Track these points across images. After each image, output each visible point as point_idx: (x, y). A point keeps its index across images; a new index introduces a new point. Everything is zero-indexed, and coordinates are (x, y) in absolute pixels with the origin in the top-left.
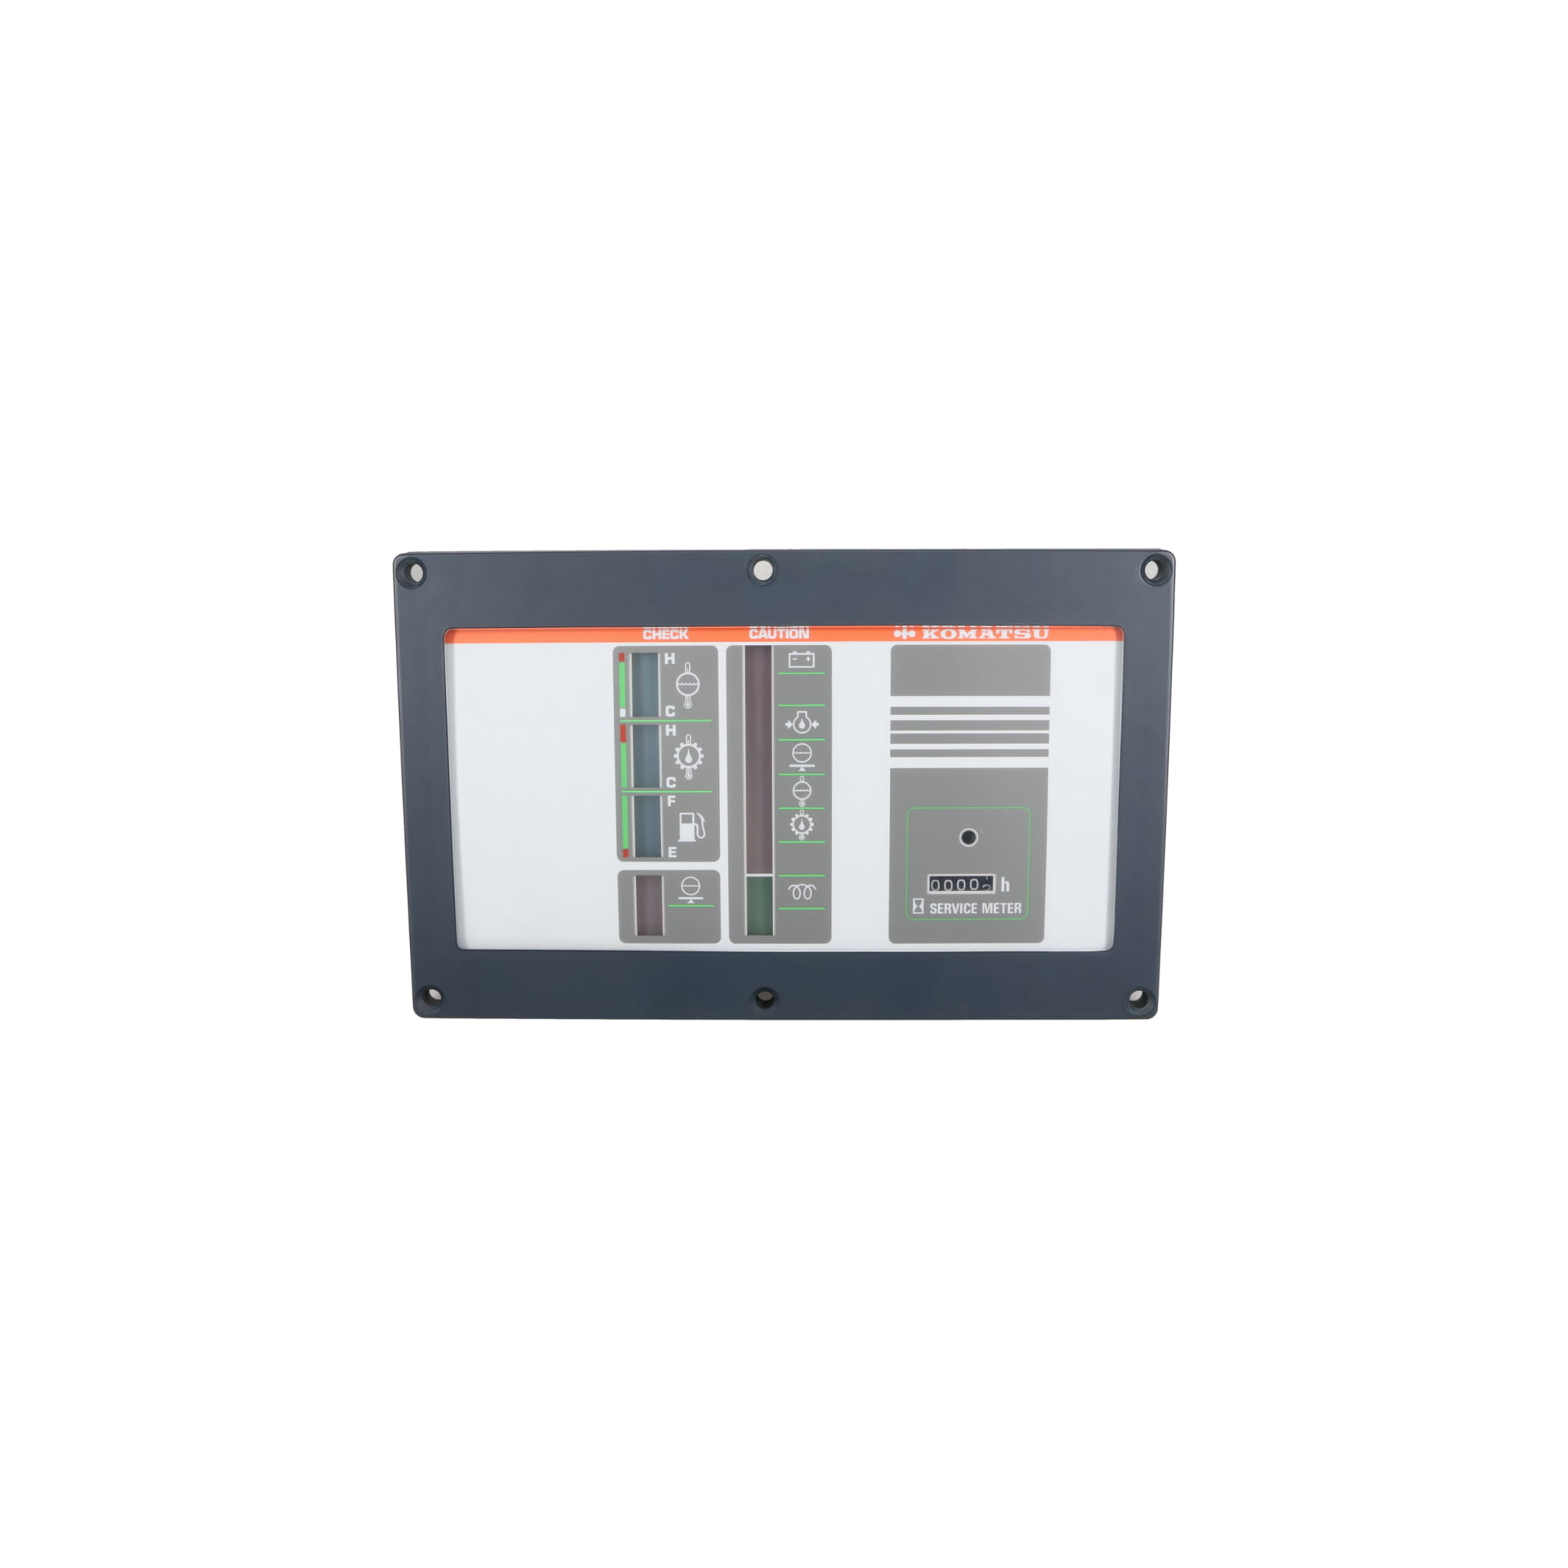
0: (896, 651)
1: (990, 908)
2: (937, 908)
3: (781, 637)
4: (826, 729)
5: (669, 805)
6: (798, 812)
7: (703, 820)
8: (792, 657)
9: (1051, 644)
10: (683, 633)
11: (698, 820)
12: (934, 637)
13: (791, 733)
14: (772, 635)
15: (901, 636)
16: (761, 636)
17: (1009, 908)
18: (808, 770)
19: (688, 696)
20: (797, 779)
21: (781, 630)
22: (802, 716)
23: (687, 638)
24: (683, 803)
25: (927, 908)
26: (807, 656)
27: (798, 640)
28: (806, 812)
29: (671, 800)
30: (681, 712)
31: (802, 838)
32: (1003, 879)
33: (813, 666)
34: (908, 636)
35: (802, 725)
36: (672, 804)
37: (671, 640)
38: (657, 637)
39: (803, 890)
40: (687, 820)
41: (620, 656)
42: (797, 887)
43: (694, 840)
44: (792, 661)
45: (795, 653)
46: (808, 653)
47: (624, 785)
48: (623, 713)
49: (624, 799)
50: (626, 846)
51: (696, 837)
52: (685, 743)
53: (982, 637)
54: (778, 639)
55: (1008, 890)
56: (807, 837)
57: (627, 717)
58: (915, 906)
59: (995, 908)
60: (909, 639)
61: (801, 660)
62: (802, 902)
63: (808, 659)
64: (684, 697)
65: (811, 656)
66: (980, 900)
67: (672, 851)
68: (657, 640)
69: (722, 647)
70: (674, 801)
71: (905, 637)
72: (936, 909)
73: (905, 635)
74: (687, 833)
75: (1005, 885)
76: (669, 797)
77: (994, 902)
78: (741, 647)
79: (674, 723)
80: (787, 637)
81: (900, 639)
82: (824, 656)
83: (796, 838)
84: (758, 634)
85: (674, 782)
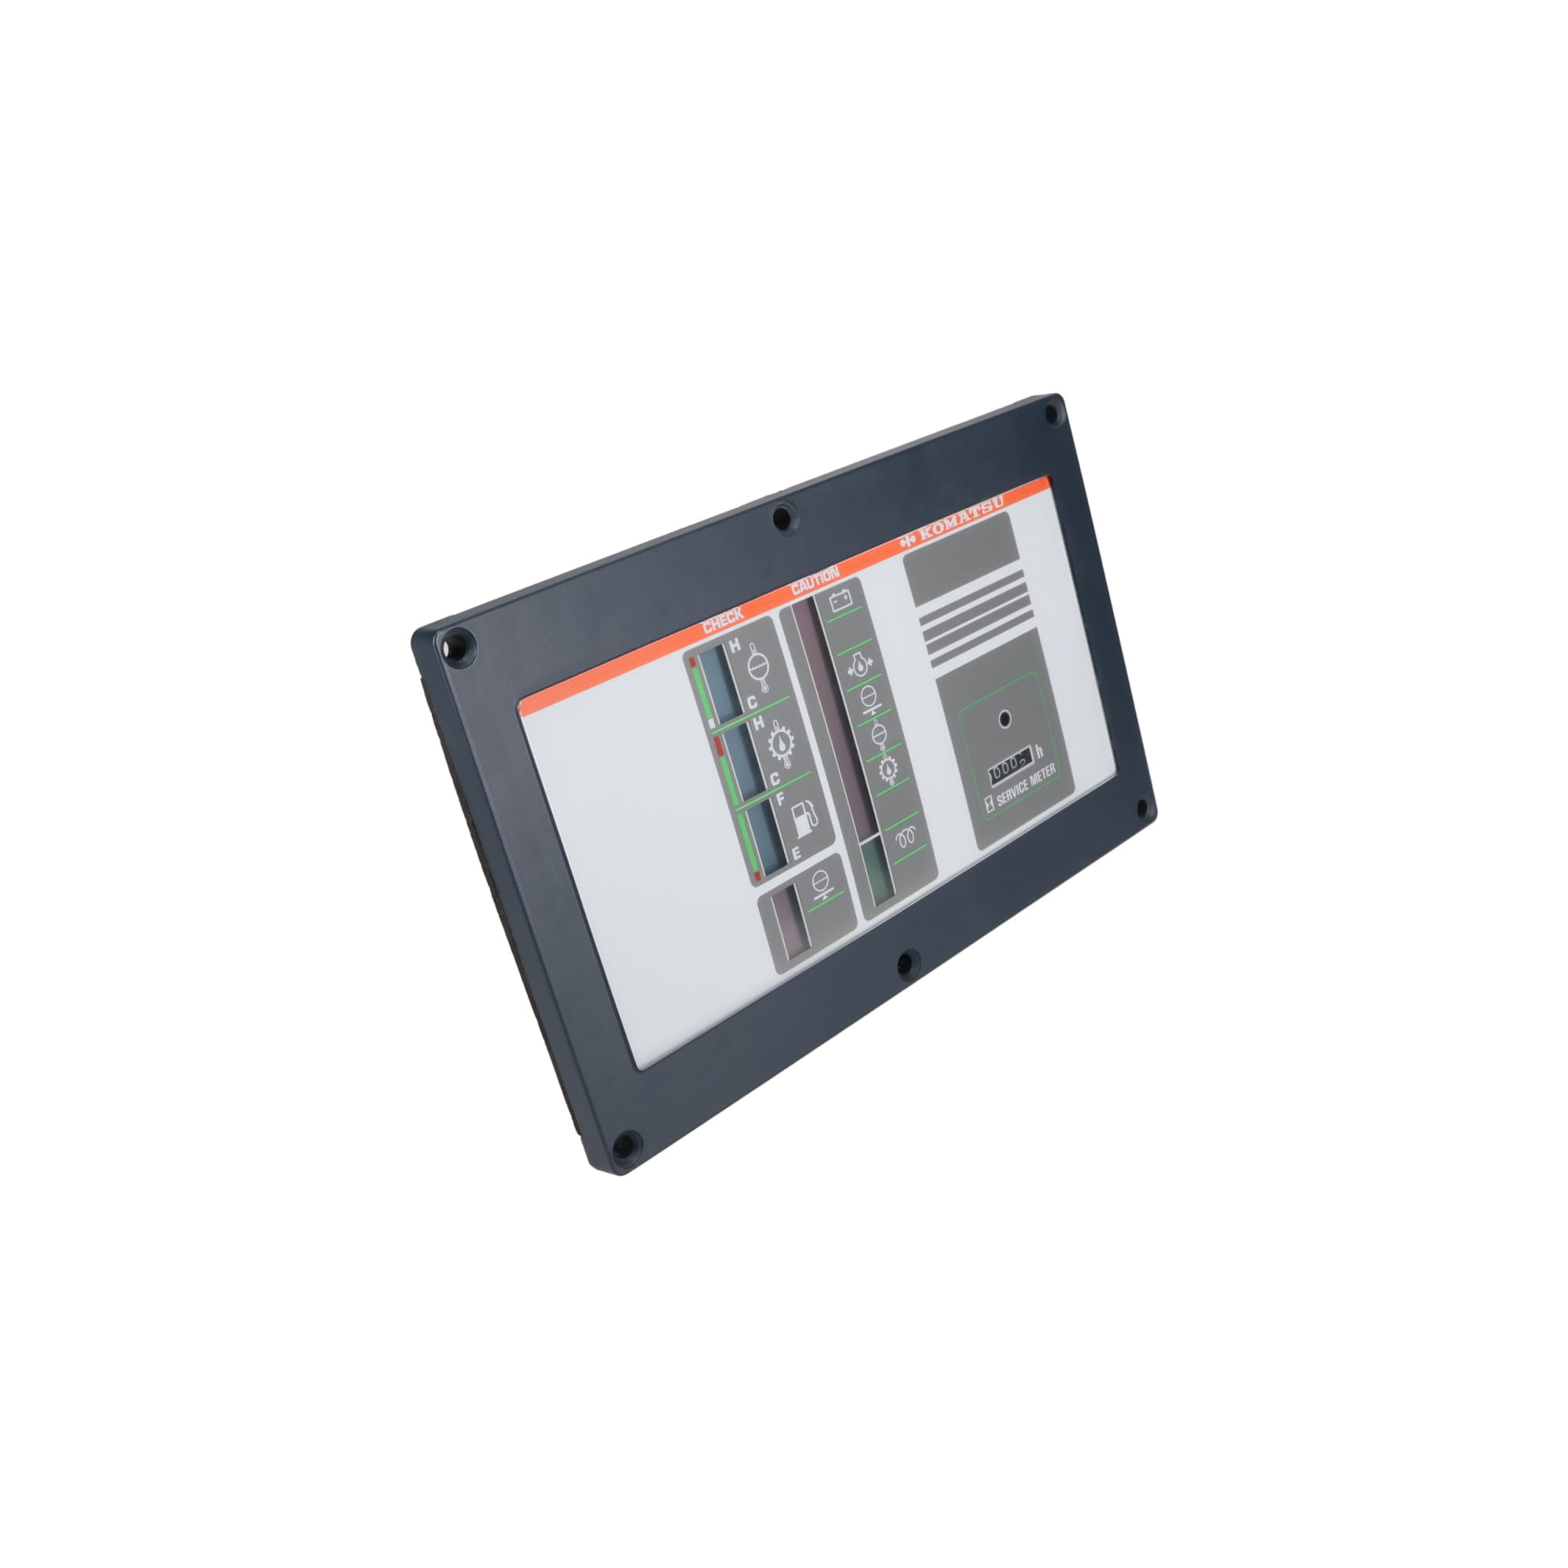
0: (909, 562)
1: (1035, 779)
2: (1002, 799)
3: (818, 584)
4: (879, 667)
5: (780, 804)
6: (881, 758)
7: (812, 805)
8: (833, 600)
9: (1008, 510)
10: (737, 612)
11: (808, 809)
12: (930, 535)
13: (855, 680)
14: (811, 584)
15: (906, 545)
16: (803, 588)
17: (1047, 771)
18: (878, 711)
19: (762, 679)
20: (872, 724)
21: (815, 576)
22: (858, 657)
23: (742, 617)
24: (792, 796)
25: (996, 802)
26: (843, 595)
27: (832, 581)
28: (888, 754)
29: (780, 799)
30: (762, 700)
31: (892, 782)
32: (1037, 746)
33: (851, 603)
34: (912, 543)
35: (861, 668)
36: (782, 801)
37: (730, 625)
38: (717, 627)
39: (905, 836)
40: (799, 812)
41: (691, 662)
42: (901, 834)
43: (811, 831)
44: (834, 605)
45: (834, 596)
46: (844, 591)
47: (736, 802)
48: (712, 724)
49: (740, 817)
50: (756, 869)
51: (811, 827)
52: (774, 731)
53: (962, 522)
54: (816, 587)
55: (1042, 755)
56: (896, 780)
57: (717, 727)
58: (987, 805)
59: (1039, 776)
60: (913, 545)
61: (841, 601)
62: (910, 847)
63: (846, 597)
64: (759, 682)
65: (847, 593)
66: (1026, 775)
67: (795, 853)
68: (718, 630)
69: (774, 614)
70: (783, 798)
71: (909, 545)
72: (1002, 800)
73: (907, 540)
74: (803, 826)
75: (1039, 752)
76: (778, 796)
77: (1036, 772)
78: (788, 608)
79: (760, 714)
80: (823, 582)
81: (906, 548)
82: (856, 587)
83: (887, 784)
84: (799, 588)
85: (778, 778)
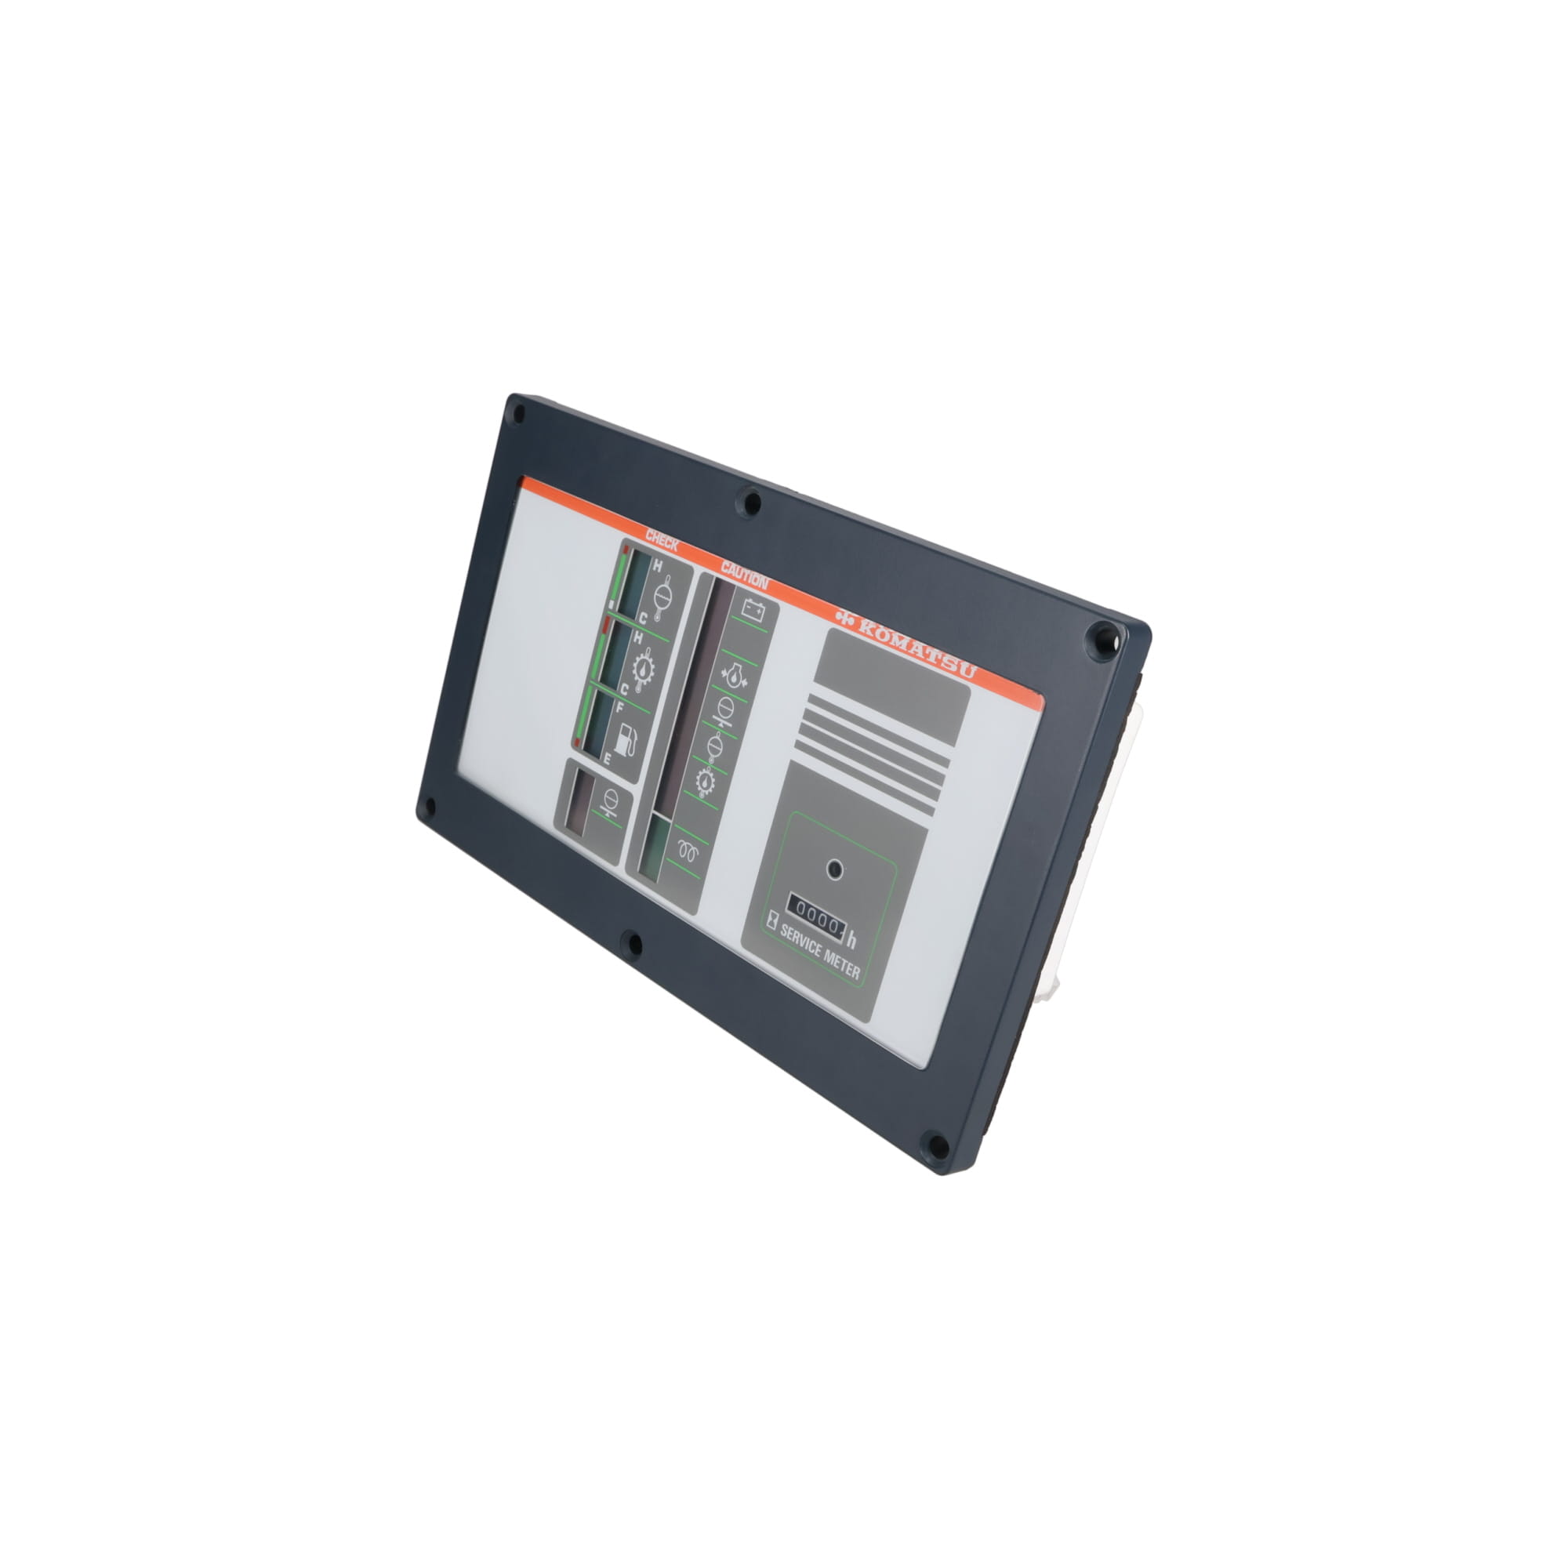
0: (833, 635)
1: (832, 958)
2: (787, 930)
3: (745, 579)
4: (749, 693)
5: (617, 711)
6: (706, 767)
7: (636, 738)
8: (748, 604)
9: (974, 688)
10: (675, 542)
11: (632, 737)
12: (869, 633)
13: (722, 682)
14: (739, 574)
15: (841, 620)
16: (731, 571)
17: (849, 968)
18: (726, 728)
19: (660, 609)
20: (714, 733)
21: (747, 572)
22: (737, 668)
23: (676, 550)
24: (628, 715)
25: (779, 928)
26: (758, 608)
27: (756, 588)
28: (712, 771)
29: (619, 708)
30: (650, 620)
31: (702, 795)
32: (852, 932)
33: (760, 621)
34: (847, 623)
35: (734, 679)
36: (620, 711)
37: (664, 548)
38: (656, 540)
39: (688, 849)
40: (626, 732)
41: (625, 547)
42: (685, 844)
43: (625, 756)
44: (746, 609)
45: (750, 601)
46: (761, 605)
47: (593, 676)
48: (611, 606)
49: (590, 688)
50: (579, 736)
51: (627, 754)
52: (644, 655)
53: (911, 651)
54: (741, 581)
55: (853, 947)
56: (706, 798)
57: (613, 611)
58: (770, 919)
59: (837, 961)
60: (847, 626)
61: (753, 611)
62: (684, 861)
63: (759, 611)
64: (656, 608)
65: (762, 609)
66: (827, 945)
67: (607, 757)
68: (654, 543)
69: (699, 570)
70: (621, 709)
71: (844, 623)
72: (787, 932)
73: (845, 616)
74: (623, 745)
75: (852, 941)
76: (620, 703)
77: (837, 954)
78: (713, 576)
79: (643, 632)
80: (749, 581)
81: (839, 622)
82: (773, 612)
83: (697, 793)
84: (728, 568)
85: (627, 691)
